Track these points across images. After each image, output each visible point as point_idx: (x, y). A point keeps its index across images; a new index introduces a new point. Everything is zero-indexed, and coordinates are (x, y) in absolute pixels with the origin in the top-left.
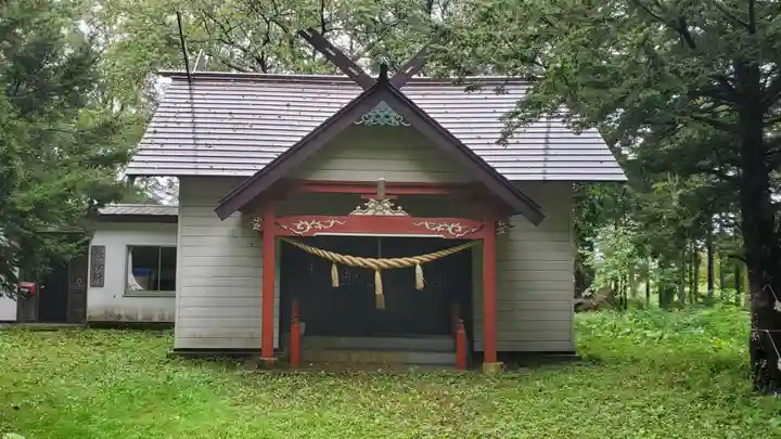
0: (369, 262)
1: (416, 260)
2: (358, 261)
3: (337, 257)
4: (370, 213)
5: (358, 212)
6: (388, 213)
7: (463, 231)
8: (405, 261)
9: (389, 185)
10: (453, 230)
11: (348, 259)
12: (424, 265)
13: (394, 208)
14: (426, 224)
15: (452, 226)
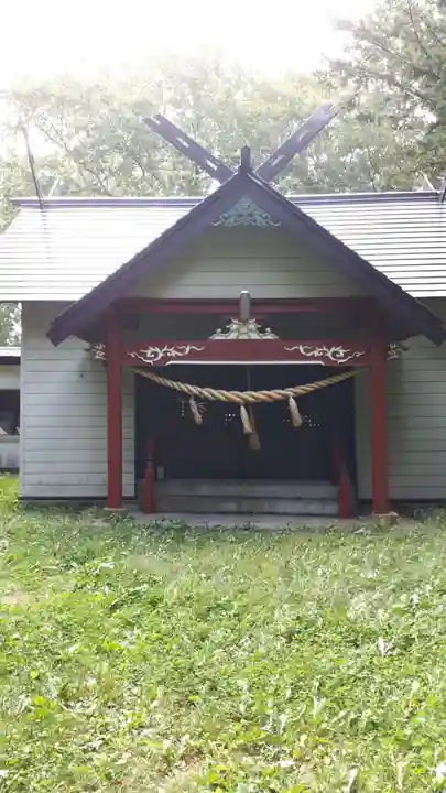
0: (233, 395)
1: (289, 392)
2: (221, 394)
3: (195, 390)
4: (232, 336)
5: (218, 336)
6: (255, 336)
7: (346, 355)
8: (275, 394)
9: (255, 303)
10: (334, 354)
11: (207, 392)
12: (298, 398)
13: (262, 331)
14: (301, 349)
15: (333, 349)
